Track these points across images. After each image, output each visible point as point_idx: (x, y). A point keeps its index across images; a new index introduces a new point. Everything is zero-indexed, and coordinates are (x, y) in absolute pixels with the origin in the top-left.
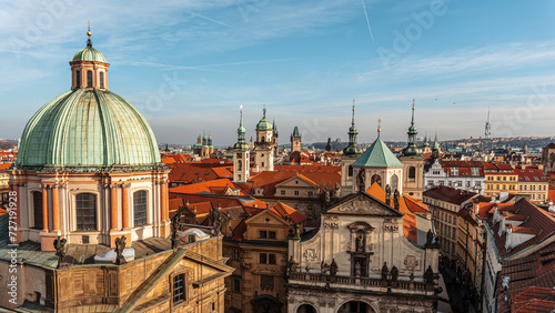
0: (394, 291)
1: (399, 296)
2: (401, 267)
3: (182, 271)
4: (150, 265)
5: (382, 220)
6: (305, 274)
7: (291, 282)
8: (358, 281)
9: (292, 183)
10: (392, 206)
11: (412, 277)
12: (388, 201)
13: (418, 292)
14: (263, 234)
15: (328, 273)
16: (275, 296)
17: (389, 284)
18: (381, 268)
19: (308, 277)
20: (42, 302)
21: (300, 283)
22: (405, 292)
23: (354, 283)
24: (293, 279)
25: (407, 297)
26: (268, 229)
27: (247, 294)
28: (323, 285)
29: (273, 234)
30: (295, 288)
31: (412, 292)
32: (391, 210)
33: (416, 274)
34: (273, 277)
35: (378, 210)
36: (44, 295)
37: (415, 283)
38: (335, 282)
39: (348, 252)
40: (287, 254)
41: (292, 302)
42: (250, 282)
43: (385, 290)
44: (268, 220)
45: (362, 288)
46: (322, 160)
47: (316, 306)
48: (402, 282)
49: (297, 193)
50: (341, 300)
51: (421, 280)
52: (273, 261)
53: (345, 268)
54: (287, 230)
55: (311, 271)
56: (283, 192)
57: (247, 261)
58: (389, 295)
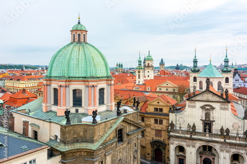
0: (227, 141)
1: (231, 144)
2: (231, 129)
3: (121, 127)
4: (108, 124)
5: (219, 104)
6: (179, 130)
7: (171, 134)
8: (207, 135)
9: (165, 85)
10: (224, 97)
11: (238, 134)
12: (222, 95)
13: (241, 142)
14: (156, 109)
15: (191, 130)
16: (162, 140)
17: (225, 137)
18: (220, 129)
19: (180, 132)
20: (58, 140)
21: (177, 134)
22: (234, 141)
23: (205, 136)
24: (173, 132)
25: (235, 145)
26: (158, 107)
27: (148, 138)
28: (188, 136)
29: (161, 110)
30: (174, 137)
31: (238, 142)
32: (224, 99)
33: (239, 133)
34: (161, 131)
35: (217, 99)
36: (59, 137)
37: (240, 138)
38: (195, 135)
39: (201, 120)
40: (168, 120)
41: (172, 144)
42: (150, 133)
43: (222, 140)
44: (158, 103)
45: (210, 139)
46: (175, 74)
47: (185, 147)
48: (232, 137)
49: (167, 89)
50: (198, 144)
51: (242, 136)
52: (161, 123)
53: (200, 128)
54: (168, 108)
55: (182, 129)
56: (160, 89)
57: (148, 123)
58: (225, 143)
